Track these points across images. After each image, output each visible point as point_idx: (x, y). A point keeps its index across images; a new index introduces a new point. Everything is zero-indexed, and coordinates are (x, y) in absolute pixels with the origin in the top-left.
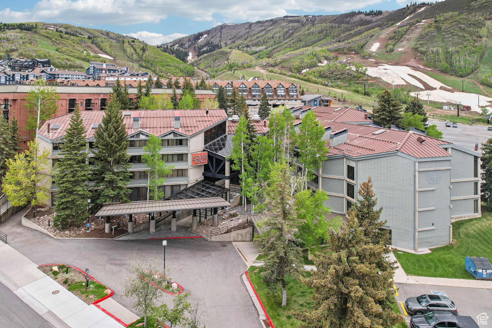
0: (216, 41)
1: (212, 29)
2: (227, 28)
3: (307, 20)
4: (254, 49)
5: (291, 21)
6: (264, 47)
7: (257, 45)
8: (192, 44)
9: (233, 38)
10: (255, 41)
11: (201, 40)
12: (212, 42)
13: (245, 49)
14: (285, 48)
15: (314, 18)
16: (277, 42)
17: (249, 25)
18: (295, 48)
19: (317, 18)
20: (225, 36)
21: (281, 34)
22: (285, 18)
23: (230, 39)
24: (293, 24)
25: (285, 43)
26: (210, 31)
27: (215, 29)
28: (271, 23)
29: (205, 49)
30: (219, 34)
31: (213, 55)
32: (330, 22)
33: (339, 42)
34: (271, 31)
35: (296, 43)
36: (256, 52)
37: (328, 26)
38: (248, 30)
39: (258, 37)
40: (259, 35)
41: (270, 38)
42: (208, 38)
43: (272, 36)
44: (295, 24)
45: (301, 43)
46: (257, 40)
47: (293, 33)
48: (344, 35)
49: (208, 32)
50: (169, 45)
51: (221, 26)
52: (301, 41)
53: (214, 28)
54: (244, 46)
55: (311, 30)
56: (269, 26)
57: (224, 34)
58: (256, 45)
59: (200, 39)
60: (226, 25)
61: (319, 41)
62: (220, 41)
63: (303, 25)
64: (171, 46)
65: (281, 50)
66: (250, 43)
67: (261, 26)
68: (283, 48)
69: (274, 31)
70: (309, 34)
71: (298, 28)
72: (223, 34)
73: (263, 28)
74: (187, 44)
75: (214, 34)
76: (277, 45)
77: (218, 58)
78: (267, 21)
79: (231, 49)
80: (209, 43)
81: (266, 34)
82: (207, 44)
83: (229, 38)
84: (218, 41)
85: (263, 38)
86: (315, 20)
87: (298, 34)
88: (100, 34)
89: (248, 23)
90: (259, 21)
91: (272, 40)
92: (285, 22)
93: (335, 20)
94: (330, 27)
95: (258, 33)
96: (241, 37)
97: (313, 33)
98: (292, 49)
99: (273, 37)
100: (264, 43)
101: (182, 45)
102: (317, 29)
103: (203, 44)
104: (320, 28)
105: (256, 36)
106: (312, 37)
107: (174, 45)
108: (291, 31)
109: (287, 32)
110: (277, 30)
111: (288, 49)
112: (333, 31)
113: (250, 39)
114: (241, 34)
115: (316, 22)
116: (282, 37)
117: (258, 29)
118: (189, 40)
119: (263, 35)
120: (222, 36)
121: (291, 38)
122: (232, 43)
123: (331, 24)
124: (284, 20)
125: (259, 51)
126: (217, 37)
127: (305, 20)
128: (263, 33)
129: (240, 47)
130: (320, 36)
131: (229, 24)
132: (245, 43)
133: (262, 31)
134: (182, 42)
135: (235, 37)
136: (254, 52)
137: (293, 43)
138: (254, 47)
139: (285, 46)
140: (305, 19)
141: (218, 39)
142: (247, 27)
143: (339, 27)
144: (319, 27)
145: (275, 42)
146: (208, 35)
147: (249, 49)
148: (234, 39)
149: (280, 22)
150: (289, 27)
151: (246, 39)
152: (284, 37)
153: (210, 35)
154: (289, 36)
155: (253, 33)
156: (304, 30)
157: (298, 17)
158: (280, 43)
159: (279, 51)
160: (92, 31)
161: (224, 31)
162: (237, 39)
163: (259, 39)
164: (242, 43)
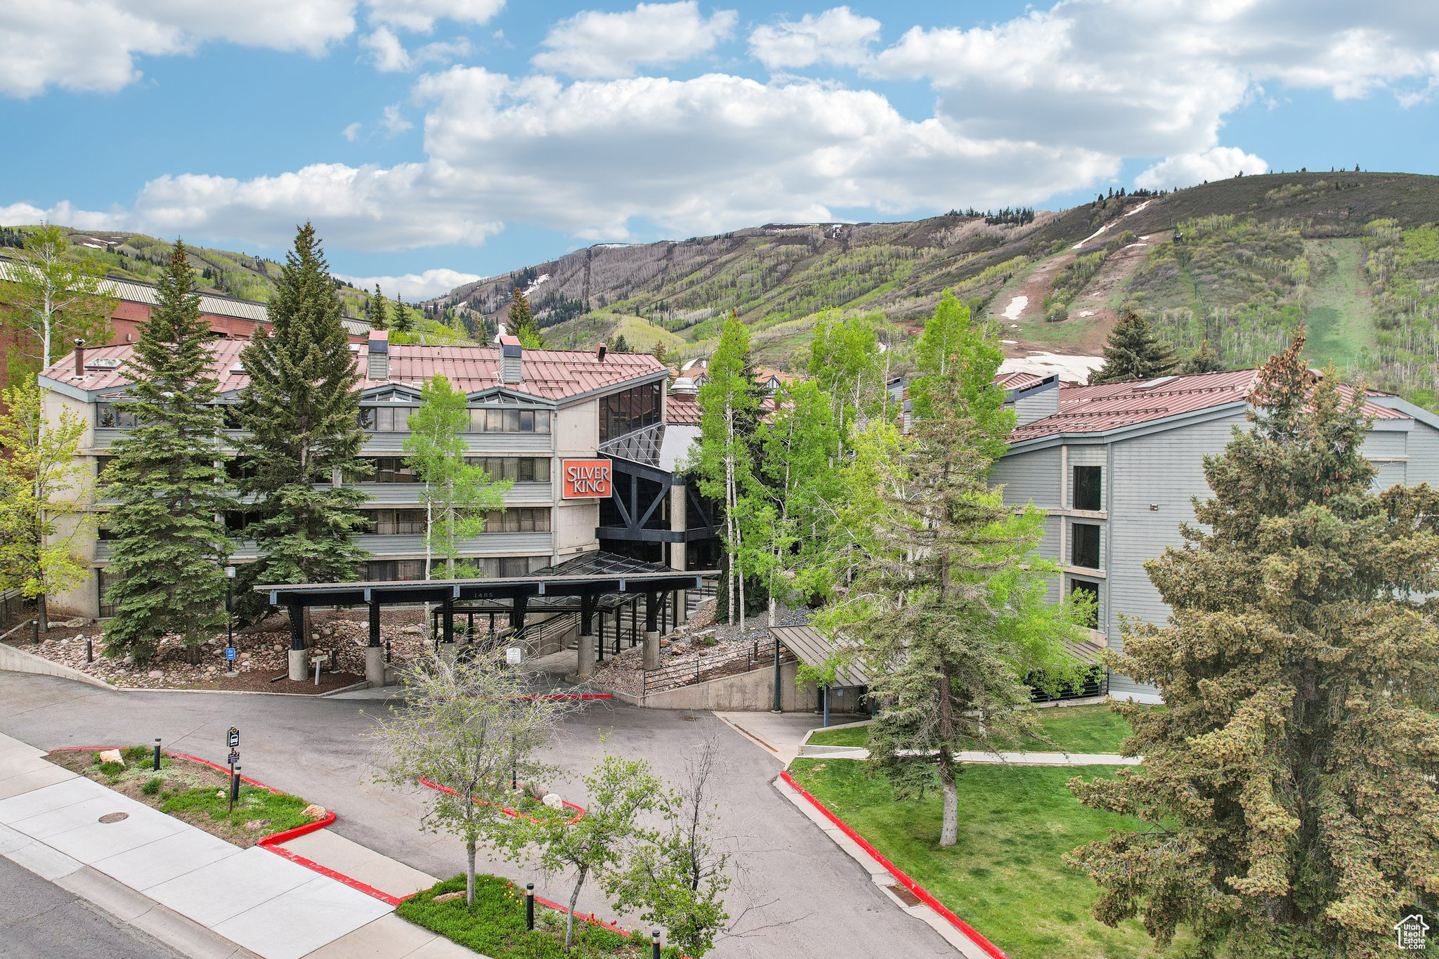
0: (573, 293)
1: (563, 260)
2: (603, 257)
3: (828, 236)
4: (683, 315)
5: (783, 240)
6: (709, 310)
7: (690, 304)
8: (507, 301)
9: (620, 286)
10: (683, 295)
11: (531, 289)
12: (562, 297)
13: (657, 315)
14: (768, 313)
15: (846, 231)
16: (744, 297)
17: (665, 248)
18: (795, 312)
19: (855, 231)
20: (599, 279)
21: (757, 274)
22: (768, 231)
23: (614, 288)
24: (790, 247)
25: (768, 300)
26: (555, 264)
27: (571, 260)
28: (728, 243)
29: (543, 314)
30: (581, 274)
31: (567, 330)
32: (891, 243)
33: (918, 295)
34: (729, 265)
35: (798, 298)
36: (688, 325)
37: (886, 253)
38: (664, 263)
39: (692, 283)
40: (694, 277)
41: (727, 287)
42: (552, 287)
43: (730, 279)
44: (796, 248)
45: (811, 298)
46: (689, 292)
47: (788, 271)
48: (929, 277)
49: (551, 268)
50: (441, 303)
51: (589, 251)
52: (810, 293)
53: (567, 257)
54: (653, 306)
55: (839, 264)
56: (721, 252)
57: (596, 274)
58: (687, 306)
59: (526, 286)
60: (601, 249)
61: (861, 294)
62: (586, 293)
63: (816, 250)
64: (447, 306)
65: (757, 320)
66: (671, 300)
67: (700, 253)
68: (762, 314)
69: (737, 266)
70: (834, 275)
71: (802, 257)
72: (592, 274)
73: (706, 258)
74: (491, 300)
75: (569, 273)
76: (746, 306)
77: (580, 338)
78: (716, 238)
79: (617, 315)
80: (553, 300)
81: (713, 274)
82: (549, 301)
83: (611, 285)
84: (580, 293)
85: (704, 284)
86: (849, 235)
87: (803, 274)
88: (238, 265)
89: (663, 243)
90: (695, 239)
91: (731, 291)
92: (766, 242)
93: (905, 236)
94: (891, 256)
95: (692, 272)
96: (645, 281)
97: (844, 272)
98: (787, 316)
99: (733, 284)
100: (709, 300)
101: (477, 304)
102: (855, 260)
103: (537, 300)
104: (863, 259)
105: (686, 280)
106: (843, 284)
107: (455, 303)
108: (784, 267)
109: (773, 269)
110: (744, 262)
111: (777, 315)
112: (900, 267)
113: (669, 287)
114: (644, 273)
115: (852, 243)
116: (761, 285)
117: (692, 261)
118: (497, 290)
119: (706, 278)
120: (592, 280)
121: (784, 287)
122: (619, 299)
123: (893, 247)
124: (763, 235)
125: (696, 322)
126: (577, 282)
127: (821, 236)
128: (706, 271)
129: (642, 311)
130: (864, 281)
131: (611, 247)
132: (659, 297)
133: (701, 266)
134: (476, 294)
135: (628, 282)
136: (683, 324)
137: (789, 300)
138: (681, 311)
139: (769, 307)
140: (822, 233)
141: (580, 287)
142: (661, 255)
143: (914, 255)
144: (859, 256)
145: (738, 297)
146: (551, 275)
147: (666, 315)
148: (625, 287)
149: (752, 240)
150: (779, 254)
151: (658, 288)
152: (764, 284)
153: (556, 277)
154: (779, 281)
155: (679, 272)
156: (819, 265)
157: (803, 226)
158: (755, 299)
159: (751, 323)
160: (215, 258)
161: (595, 264)
162: (633, 288)
163: (694, 288)
164: (648, 300)
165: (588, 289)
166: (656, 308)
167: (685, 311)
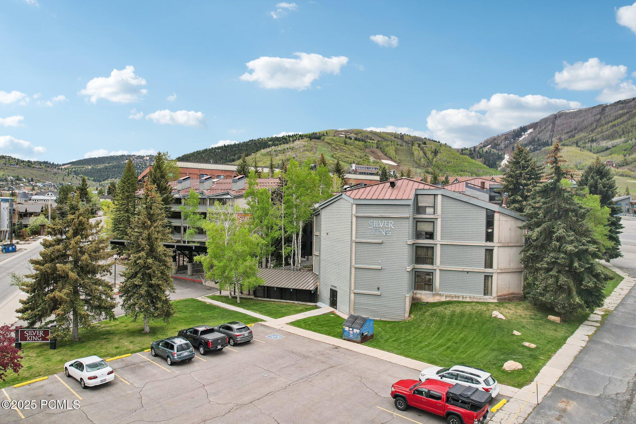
0: (545, 137)
2: (563, 117)
4: (604, 144)
6: (623, 139)
7: (611, 137)
8: (510, 143)
9: (571, 131)
10: (607, 133)
11: (523, 137)
13: (589, 145)
17: (601, 109)
20: (560, 129)
23: (567, 133)
26: (537, 123)
27: (546, 121)
30: (550, 127)
36: (606, 148)
38: (598, 117)
39: (614, 126)
40: (616, 122)
42: (534, 134)
46: (611, 130)
49: (534, 126)
50: (478, 146)
51: (556, 115)
54: (587, 140)
57: (558, 126)
58: (607, 139)
59: (521, 136)
60: (563, 114)
64: (481, 148)
66: (599, 136)
67: (623, 108)
72: (556, 126)
73: (626, 111)
74: (503, 143)
75: (544, 127)
80: (534, 141)
81: (629, 119)
82: (531, 142)
83: (565, 131)
84: (548, 136)
85: (622, 126)
89: (600, 106)
95: (615, 120)
96: (586, 127)
100: (623, 134)
101: (495, 146)
103: (526, 142)
105: (611, 124)
107: (485, 146)
113: (599, 129)
114: (586, 123)
117: (616, 114)
118: (506, 139)
119: (624, 122)
120: (555, 130)
122: (570, 138)
125: (612, 146)
126: (547, 131)
128: (625, 118)
129: (579, 144)
131: (568, 111)
132: (591, 136)
133: (621, 116)
134: (496, 141)
135: (576, 129)
136: (604, 149)
138: (604, 142)
141: (548, 134)
142: (598, 112)
146: (534, 129)
147: (594, 144)
151: (592, 131)
153: (537, 130)
155: (607, 120)
160: (384, 135)
161: (558, 122)
162: (578, 131)
163: (615, 128)
164: (585, 137)
165: (553, 134)
166: (589, 141)
167: (606, 141)
